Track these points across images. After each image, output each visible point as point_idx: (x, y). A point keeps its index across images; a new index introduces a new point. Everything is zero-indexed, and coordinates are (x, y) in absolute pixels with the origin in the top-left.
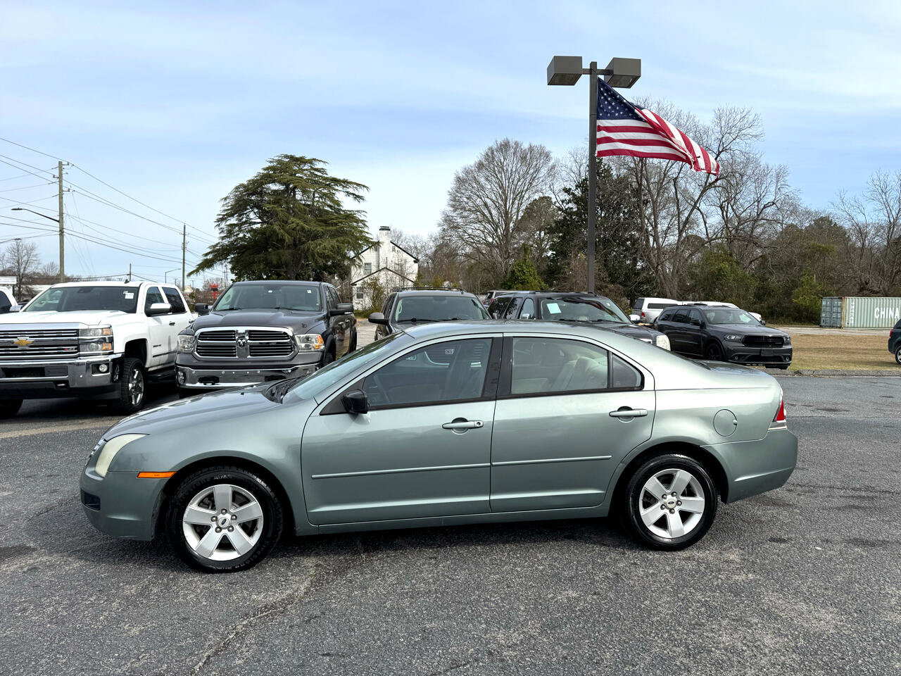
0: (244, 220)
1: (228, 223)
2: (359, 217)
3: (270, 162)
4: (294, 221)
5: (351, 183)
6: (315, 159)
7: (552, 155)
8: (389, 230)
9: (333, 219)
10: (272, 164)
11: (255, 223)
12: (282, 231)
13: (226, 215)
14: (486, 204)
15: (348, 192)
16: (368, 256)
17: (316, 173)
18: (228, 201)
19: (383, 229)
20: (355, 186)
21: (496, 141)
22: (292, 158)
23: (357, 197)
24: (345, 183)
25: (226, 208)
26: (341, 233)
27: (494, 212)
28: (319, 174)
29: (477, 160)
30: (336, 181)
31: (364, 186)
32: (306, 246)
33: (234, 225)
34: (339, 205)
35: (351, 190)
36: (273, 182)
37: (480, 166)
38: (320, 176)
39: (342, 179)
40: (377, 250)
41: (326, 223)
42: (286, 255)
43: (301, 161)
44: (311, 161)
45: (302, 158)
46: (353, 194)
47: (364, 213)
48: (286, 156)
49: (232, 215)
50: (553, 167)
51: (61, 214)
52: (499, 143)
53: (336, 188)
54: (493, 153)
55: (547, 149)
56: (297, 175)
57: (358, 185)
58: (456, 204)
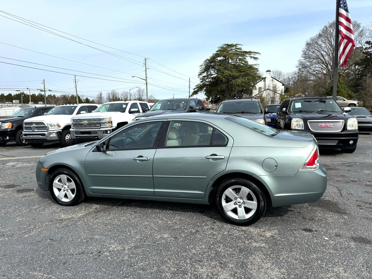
0: (209, 74)
1: (203, 76)
2: (256, 67)
3: (219, 48)
4: (227, 72)
5: (252, 52)
6: (237, 44)
7: (361, 25)
8: (271, 71)
9: (243, 69)
10: (219, 49)
11: (212, 75)
12: (222, 77)
13: (202, 72)
14: (322, 55)
15: (251, 57)
16: (260, 84)
17: (238, 50)
18: (202, 66)
19: (268, 71)
20: (254, 53)
21: (329, 22)
22: (228, 45)
23: (255, 58)
24: (250, 53)
25: (201, 69)
26: (247, 75)
27: (327, 58)
28: (239, 50)
29: (318, 33)
30: (246, 52)
31: (258, 53)
32: (231, 82)
33: (205, 76)
34: (247, 63)
35: (252, 56)
36: (219, 56)
37: (320, 36)
38: (239, 51)
39: (248, 51)
40: (265, 81)
41: (240, 71)
42: (224, 86)
43: (232, 46)
44: (235, 45)
45: (232, 44)
46: (253, 57)
47: (258, 65)
48: (225, 45)
49: (204, 72)
50: (362, 31)
51: (146, 77)
52: (330, 23)
53: (246, 55)
54: (327, 29)
55: (358, 22)
56: (230, 52)
57: (256, 53)
58: (306, 56)
